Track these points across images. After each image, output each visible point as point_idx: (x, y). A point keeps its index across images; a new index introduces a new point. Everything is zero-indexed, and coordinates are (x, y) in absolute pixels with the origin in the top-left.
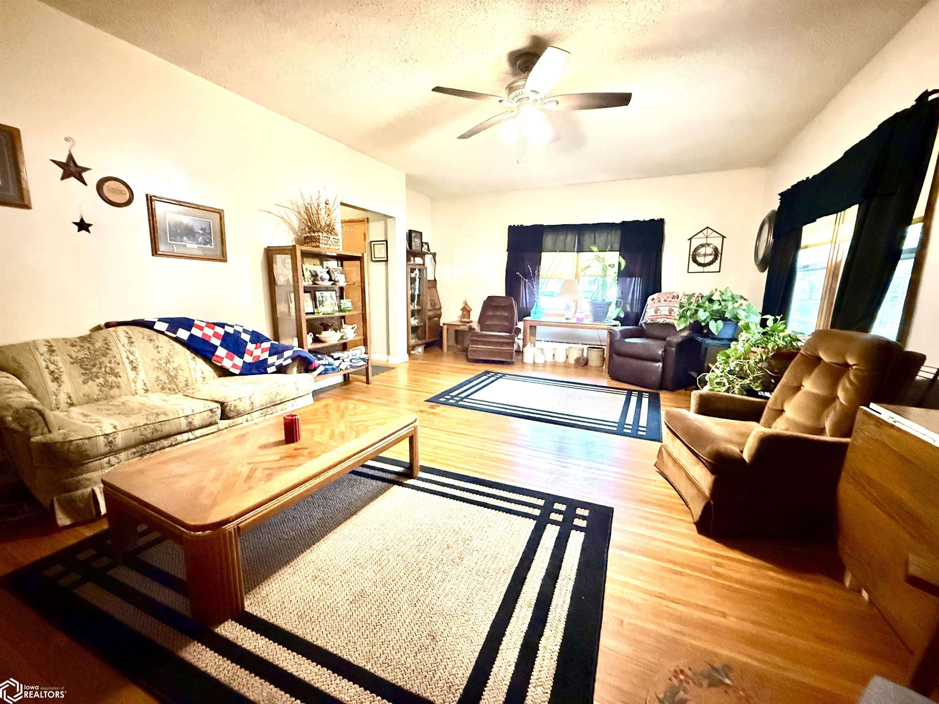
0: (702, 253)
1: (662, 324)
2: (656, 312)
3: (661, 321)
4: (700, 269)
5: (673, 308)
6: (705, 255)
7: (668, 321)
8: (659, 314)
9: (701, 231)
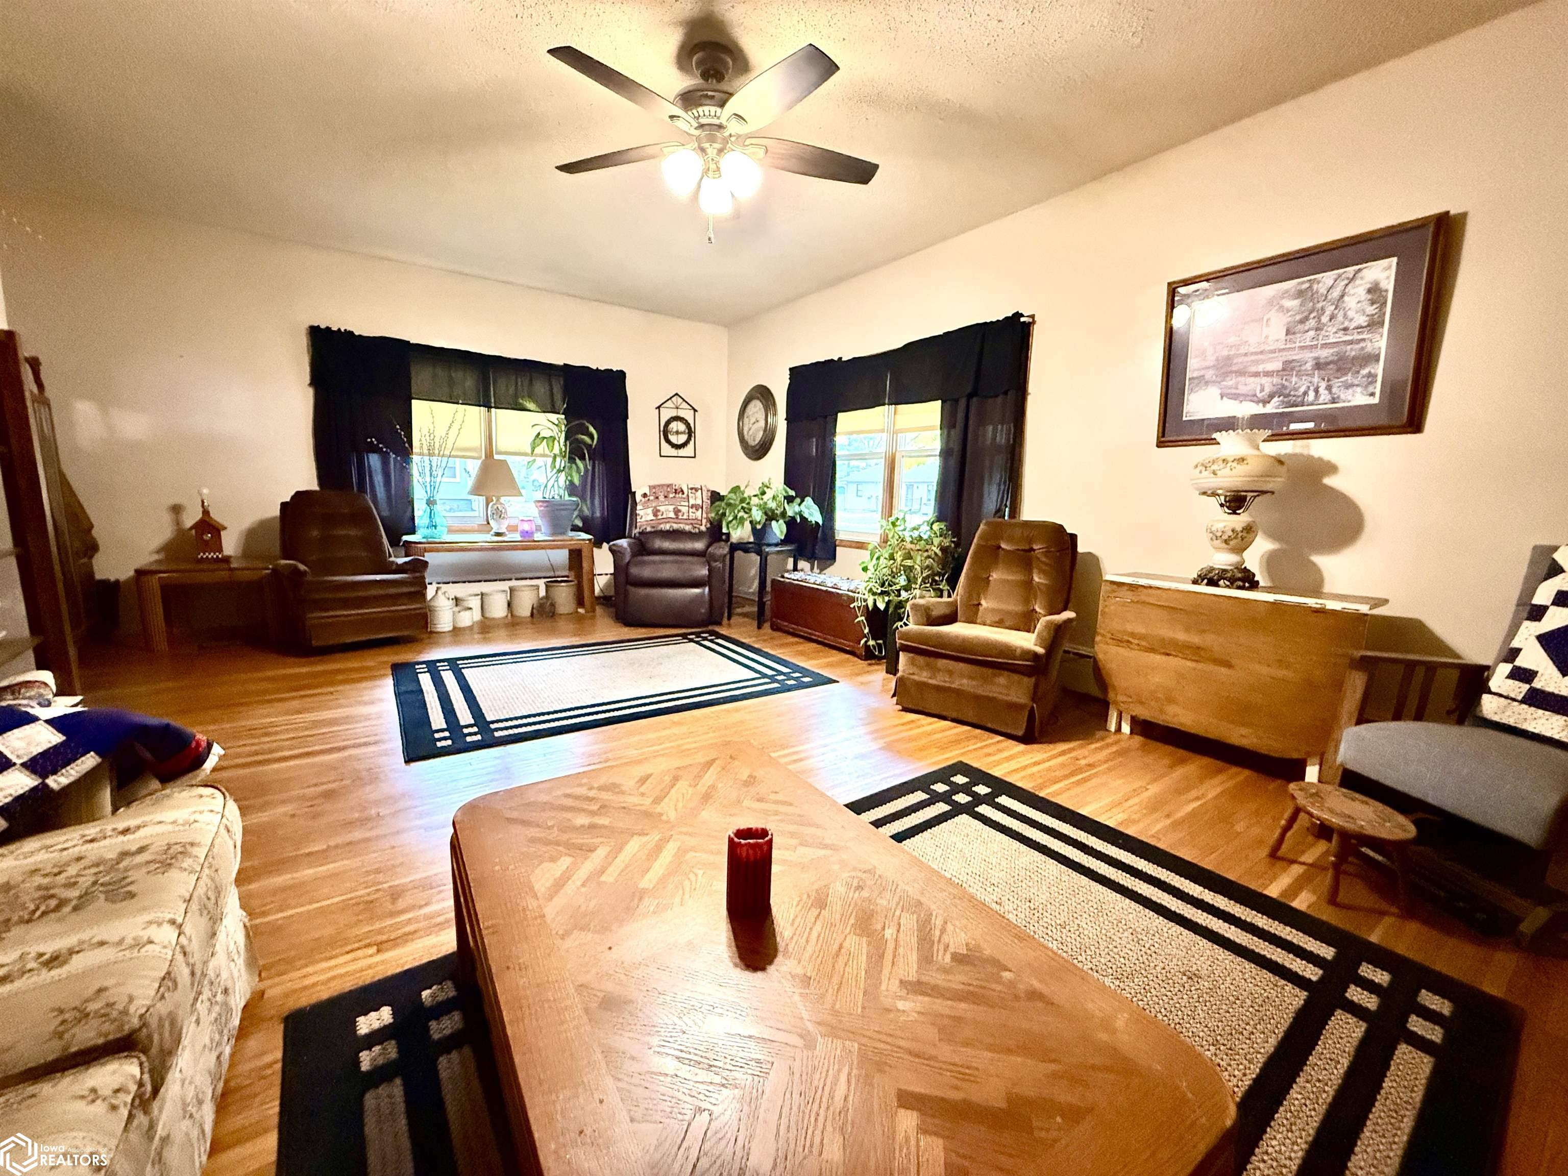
0: (675, 430)
1: (668, 531)
2: (655, 515)
3: (667, 527)
4: (674, 452)
5: (680, 508)
6: (677, 433)
7: (676, 526)
8: (660, 517)
9: (671, 398)
